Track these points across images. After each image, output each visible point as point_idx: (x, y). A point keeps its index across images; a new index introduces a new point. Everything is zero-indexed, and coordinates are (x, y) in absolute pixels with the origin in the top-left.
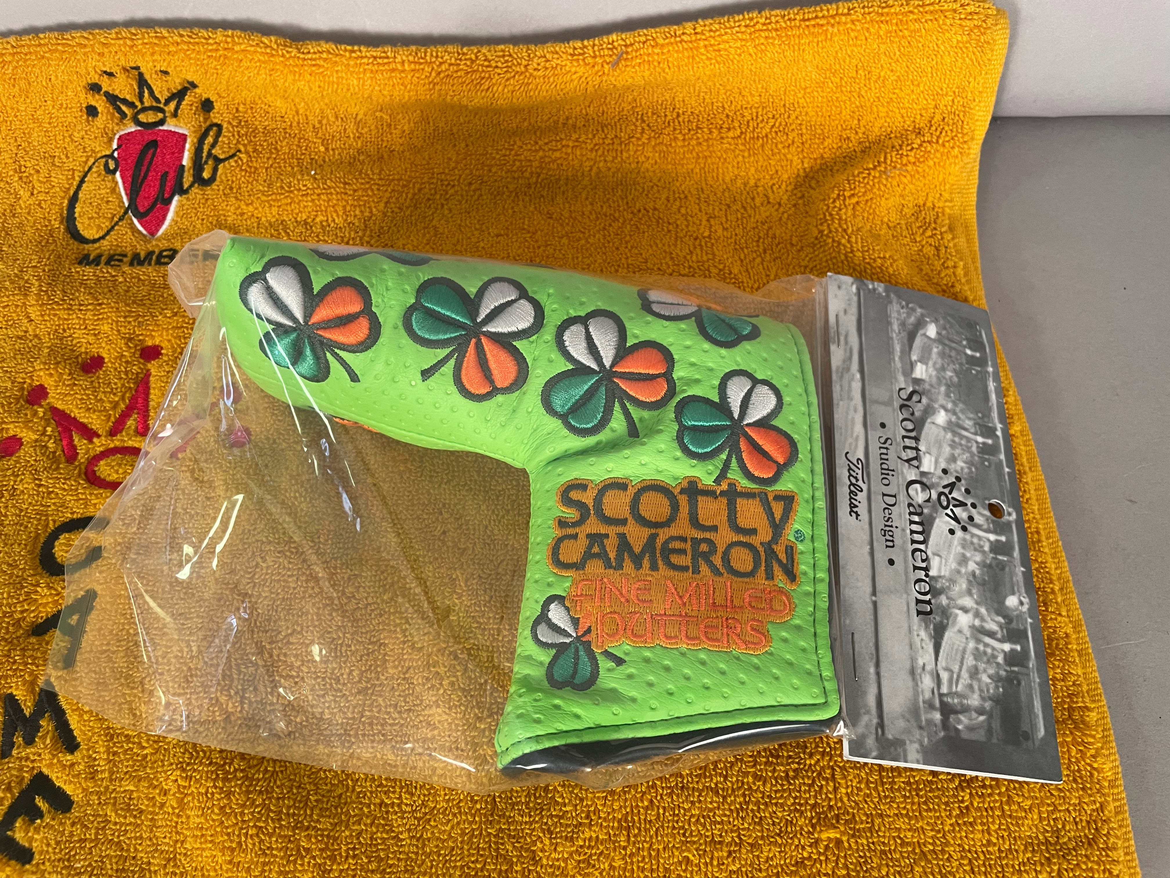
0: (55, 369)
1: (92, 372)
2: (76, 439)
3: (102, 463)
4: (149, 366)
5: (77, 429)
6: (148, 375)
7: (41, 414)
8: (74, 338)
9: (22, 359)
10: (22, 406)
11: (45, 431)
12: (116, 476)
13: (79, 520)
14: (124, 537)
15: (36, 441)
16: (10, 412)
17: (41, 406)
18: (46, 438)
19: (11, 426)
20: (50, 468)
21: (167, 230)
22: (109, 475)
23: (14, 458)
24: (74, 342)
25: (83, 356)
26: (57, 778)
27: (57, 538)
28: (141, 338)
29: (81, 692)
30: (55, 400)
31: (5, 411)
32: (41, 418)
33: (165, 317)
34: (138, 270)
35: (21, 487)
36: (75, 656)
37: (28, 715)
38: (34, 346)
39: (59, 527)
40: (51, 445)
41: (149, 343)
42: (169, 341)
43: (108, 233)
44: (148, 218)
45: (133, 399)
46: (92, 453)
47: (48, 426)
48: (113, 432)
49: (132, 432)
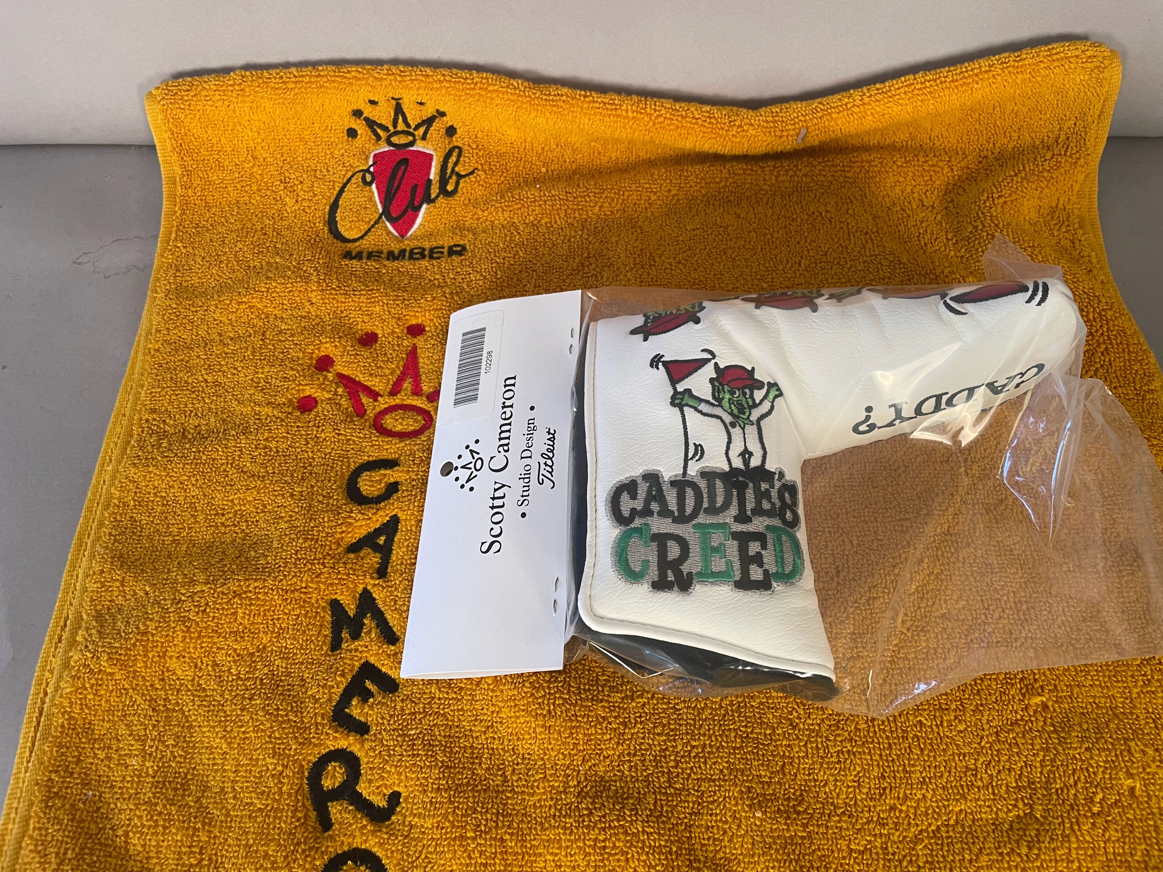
0: (340, 342)
1: (368, 345)
2: (363, 398)
3: (387, 417)
4: (416, 340)
5: (363, 390)
6: (416, 348)
7: (331, 379)
8: (350, 318)
9: (308, 334)
10: (313, 372)
11: (336, 392)
12: (400, 427)
13: (375, 462)
14: (417, 474)
15: (330, 399)
16: (305, 377)
17: (330, 372)
18: (339, 397)
19: (307, 387)
20: (346, 420)
22: (395, 426)
23: (313, 413)
24: (351, 321)
25: (360, 332)
26: (383, 665)
27: (359, 476)
28: (407, 317)
29: (397, 596)
30: (340, 367)
31: (300, 376)
32: (332, 381)
33: (426, 300)
34: (396, 264)
35: (323, 435)
36: (387, 568)
37: (352, 615)
38: (318, 324)
39: (359, 467)
40: (343, 402)
41: (415, 322)
42: (431, 320)
43: (366, 234)
44: (401, 222)
45: (406, 367)
46: (378, 410)
47: (338, 387)
48: (394, 393)
49: (408, 393)
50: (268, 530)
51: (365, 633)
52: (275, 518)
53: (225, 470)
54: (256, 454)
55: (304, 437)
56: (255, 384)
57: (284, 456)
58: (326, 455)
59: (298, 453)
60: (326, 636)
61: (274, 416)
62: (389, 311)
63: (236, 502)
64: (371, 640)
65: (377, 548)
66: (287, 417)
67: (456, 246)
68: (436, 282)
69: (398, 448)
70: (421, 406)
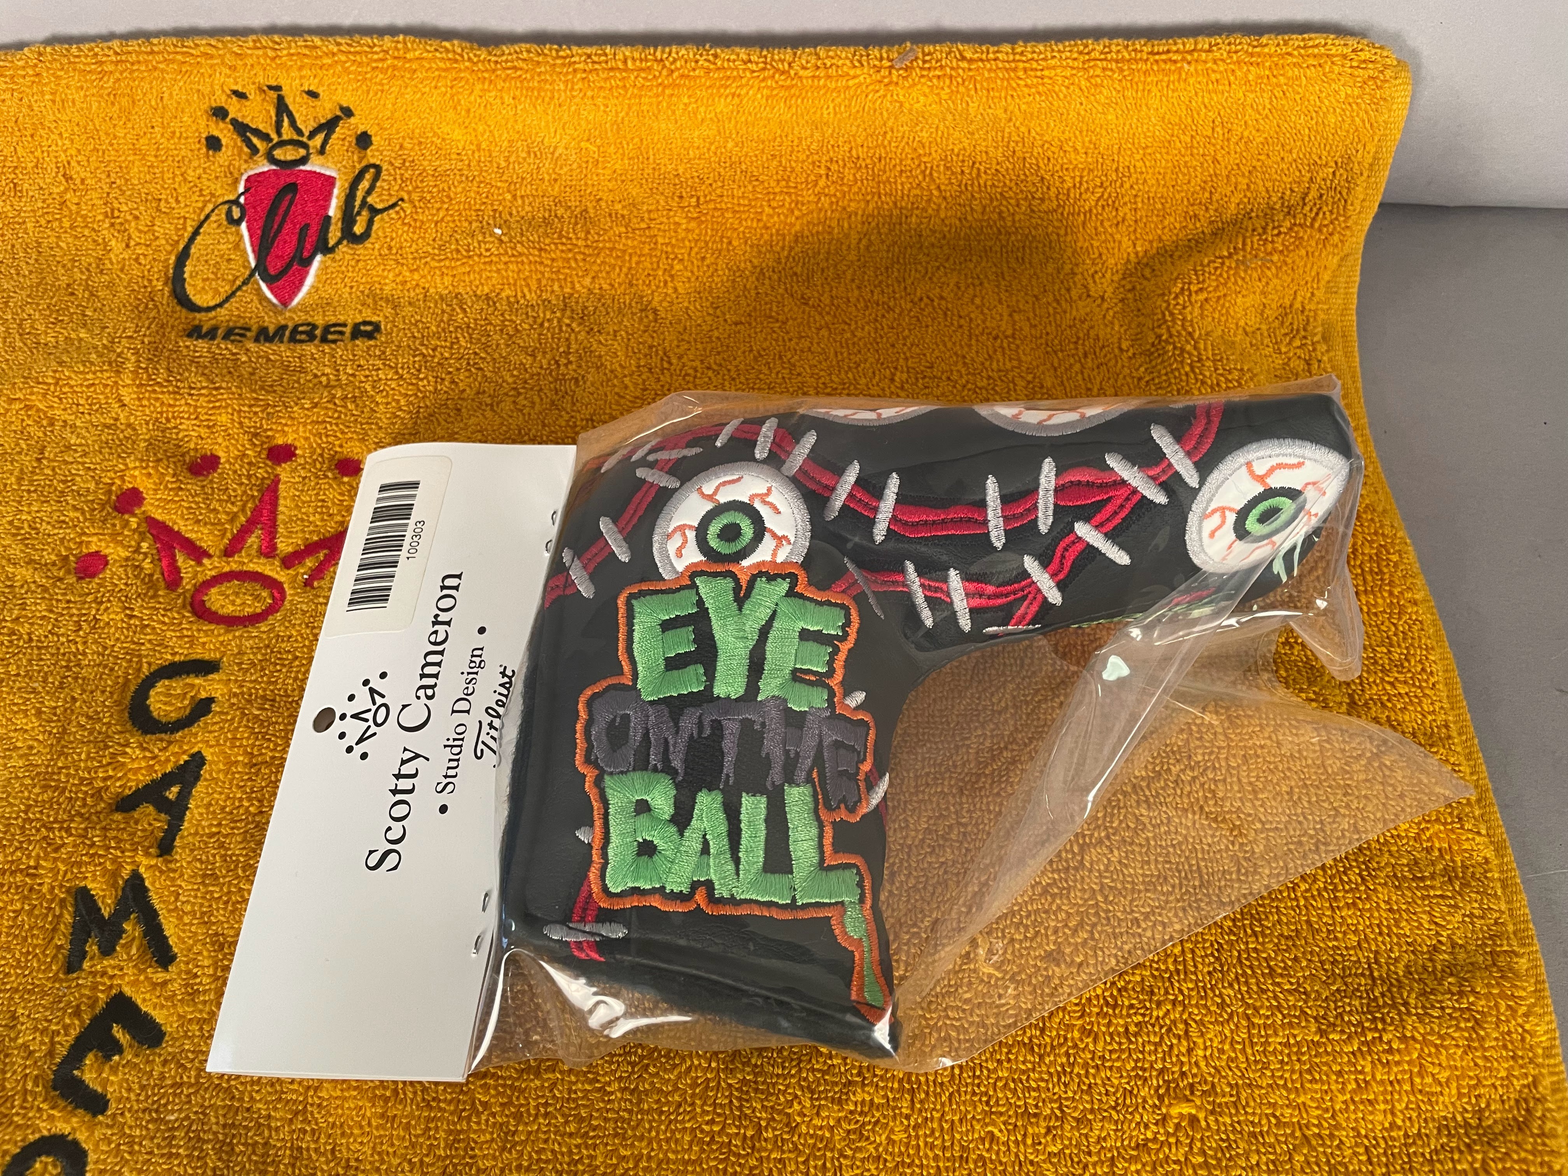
0: (155, 468)
1: (201, 474)
2: (181, 559)
3: (213, 590)
4: (279, 470)
5: (182, 547)
6: (276, 481)
7: (135, 526)
8: (181, 431)
9: (110, 453)
10: (109, 514)
11: (139, 547)
12: (231, 608)
13: (182, 664)
14: (241, 686)
15: (127, 559)
16: (92, 521)
17: (134, 515)
18: (141, 557)
19: (94, 539)
20: (145, 595)
21: (304, 299)
22: (223, 606)
23: (97, 580)
24: (181, 436)
25: (192, 453)
26: (144, 1000)
27: (153, 686)
28: (270, 433)
29: (181, 887)
30: (153, 507)
31: (86, 519)
32: (134, 531)
33: (303, 408)
34: (266, 348)
35: (105, 618)
36: (174, 840)
37: (106, 915)
38: (127, 438)
39: (156, 671)
40: (147, 565)
41: (280, 441)
42: (306, 439)
43: (227, 300)
44: (280, 283)
45: (256, 511)
46: (201, 578)
47: (143, 540)
48: (229, 552)
49: (254, 552)
51: (123, 946)
52: (8, 749)
55: (76, 619)
56: (13, 531)
57: (39, 648)
58: (105, 648)
59: (63, 644)
60: (59, 947)
61: (35, 582)
62: (241, 423)
64: (130, 959)
65: (163, 805)
66: (54, 585)
67: (365, 323)
68: (324, 379)
69: (222, 643)
70: (270, 574)
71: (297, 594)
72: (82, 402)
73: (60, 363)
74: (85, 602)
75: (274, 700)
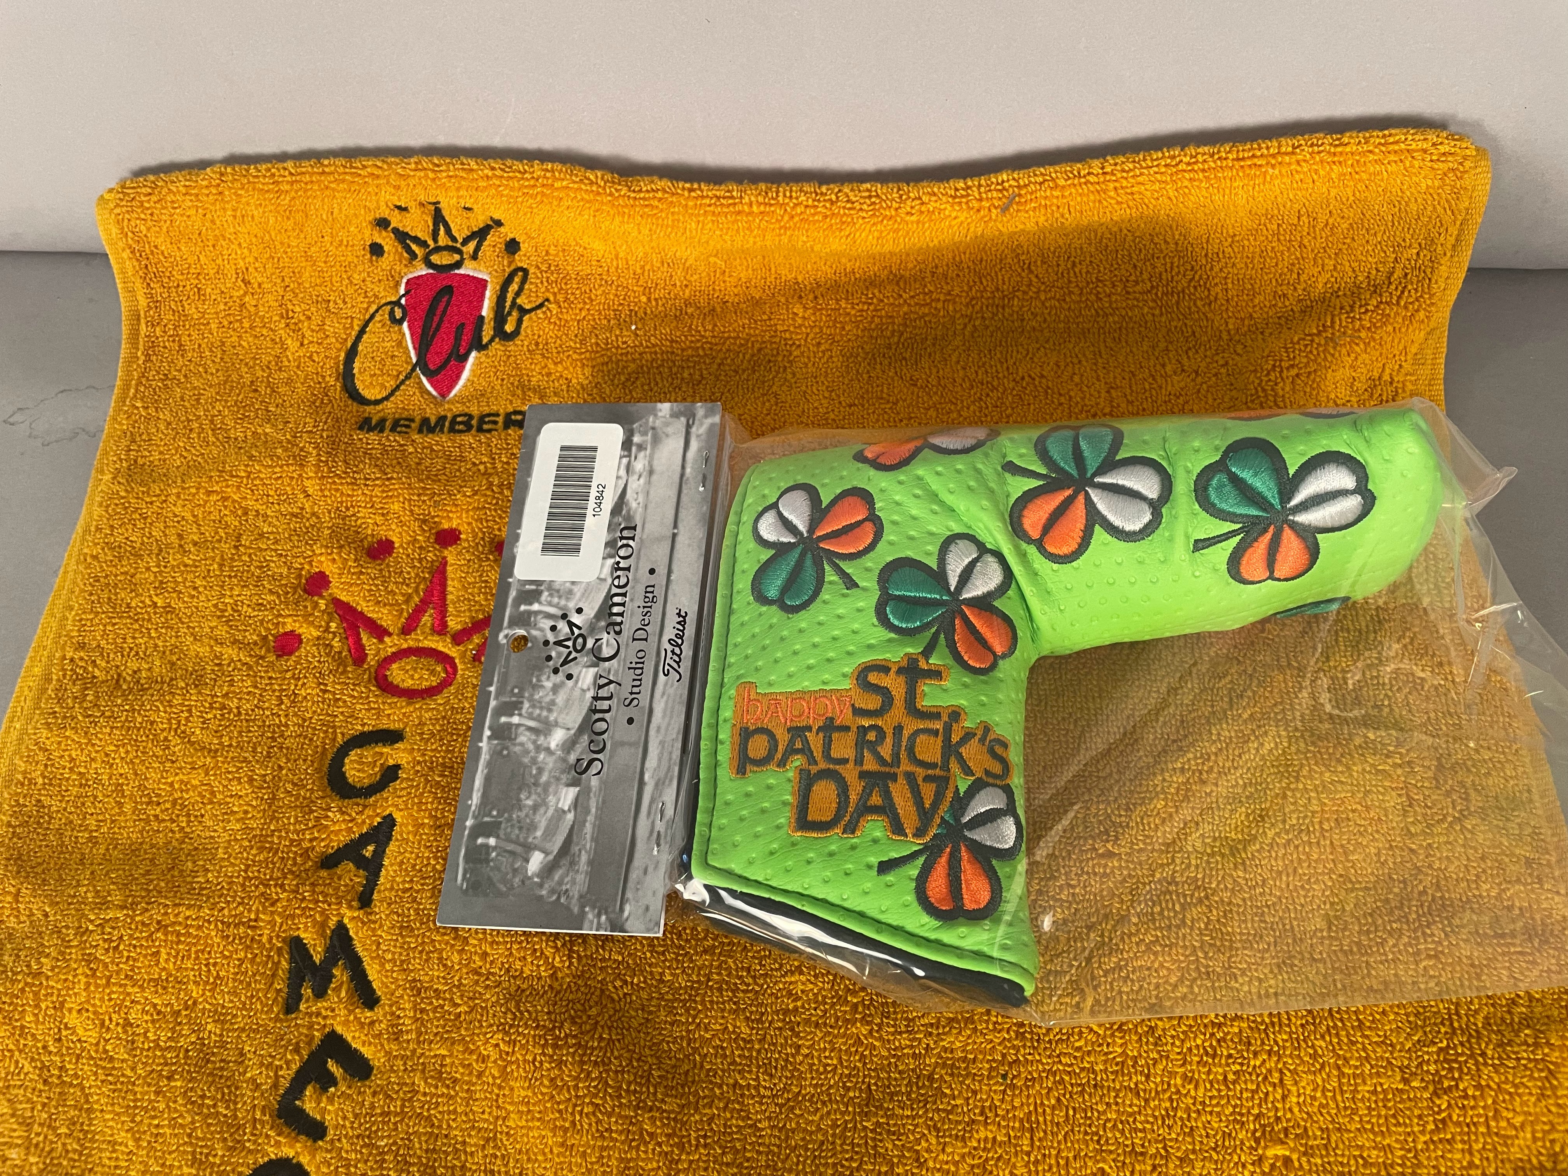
0: (339, 554)
1: (379, 559)
2: (364, 637)
3: (394, 666)
4: (446, 553)
5: (365, 626)
6: (444, 563)
7: (323, 607)
8: (358, 518)
9: (298, 541)
10: (300, 596)
12: (411, 682)
13: (371, 734)
14: (424, 755)
15: (318, 638)
16: (287, 604)
17: (322, 597)
18: (331, 636)
19: (290, 620)
20: (336, 671)
21: (460, 391)
22: (403, 681)
23: (293, 658)
24: (359, 522)
25: (370, 539)
26: (354, 1038)
27: (346, 755)
28: (436, 519)
29: (381, 937)
30: (338, 590)
31: (281, 602)
32: (323, 612)
33: (465, 495)
34: (430, 439)
35: (303, 692)
36: (372, 894)
37: (318, 962)
38: (313, 526)
39: (348, 741)
40: (336, 643)
41: (446, 526)
42: (469, 524)
43: (392, 393)
44: (441, 377)
45: (429, 592)
46: (383, 655)
47: (331, 621)
48: (407, 630)
49: (427, 630)
50: (215, 831)
51: (333, 990)
52: (226, 813)
53: (166, 739)
54: (210, 716)
55: (277, 694)
56: (218, 613)
57: (247, 721)
58: (304, 720)
59: (267, 717)
60: (278, 991)
61: (240, 660)
62: (411, 511)
63: (176, 786)
64: (340, 1001)
65: (361, 863)
66: (257, 663)
67: (516, 412)
68: (482, 467)
69: (404, 714)
70: (443, 649)
71: (467, 669)
72: (271, 493)
73: (251, 458)
74: (285, 678)
75: (452, 767)
